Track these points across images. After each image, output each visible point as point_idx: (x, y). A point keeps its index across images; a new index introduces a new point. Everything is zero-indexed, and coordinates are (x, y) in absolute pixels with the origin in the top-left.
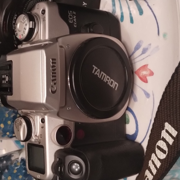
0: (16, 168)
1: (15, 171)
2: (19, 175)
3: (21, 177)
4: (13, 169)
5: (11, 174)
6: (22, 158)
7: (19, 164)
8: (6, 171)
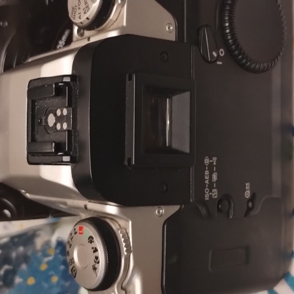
0: (46, 259)
1: (44, 267)
2: (52, 275)
3: (55, 279)
4: (40, 262)
5: (35, 272)
6: (60, 239)
7: (52, 252)
8: (24, 267)
